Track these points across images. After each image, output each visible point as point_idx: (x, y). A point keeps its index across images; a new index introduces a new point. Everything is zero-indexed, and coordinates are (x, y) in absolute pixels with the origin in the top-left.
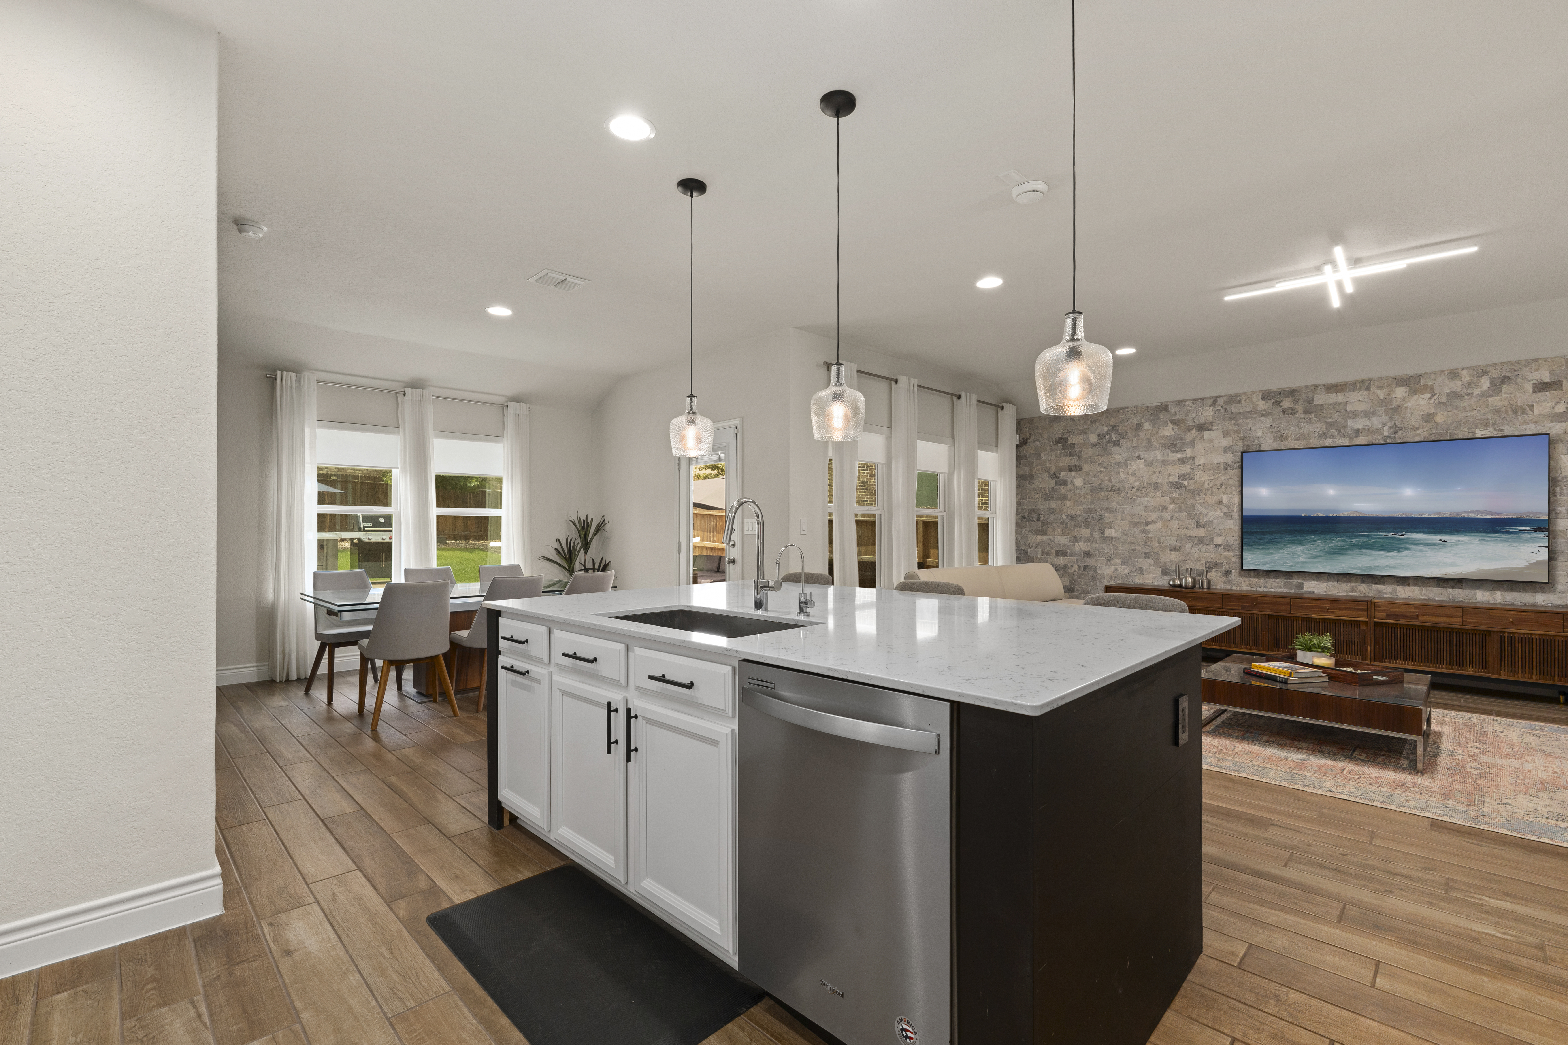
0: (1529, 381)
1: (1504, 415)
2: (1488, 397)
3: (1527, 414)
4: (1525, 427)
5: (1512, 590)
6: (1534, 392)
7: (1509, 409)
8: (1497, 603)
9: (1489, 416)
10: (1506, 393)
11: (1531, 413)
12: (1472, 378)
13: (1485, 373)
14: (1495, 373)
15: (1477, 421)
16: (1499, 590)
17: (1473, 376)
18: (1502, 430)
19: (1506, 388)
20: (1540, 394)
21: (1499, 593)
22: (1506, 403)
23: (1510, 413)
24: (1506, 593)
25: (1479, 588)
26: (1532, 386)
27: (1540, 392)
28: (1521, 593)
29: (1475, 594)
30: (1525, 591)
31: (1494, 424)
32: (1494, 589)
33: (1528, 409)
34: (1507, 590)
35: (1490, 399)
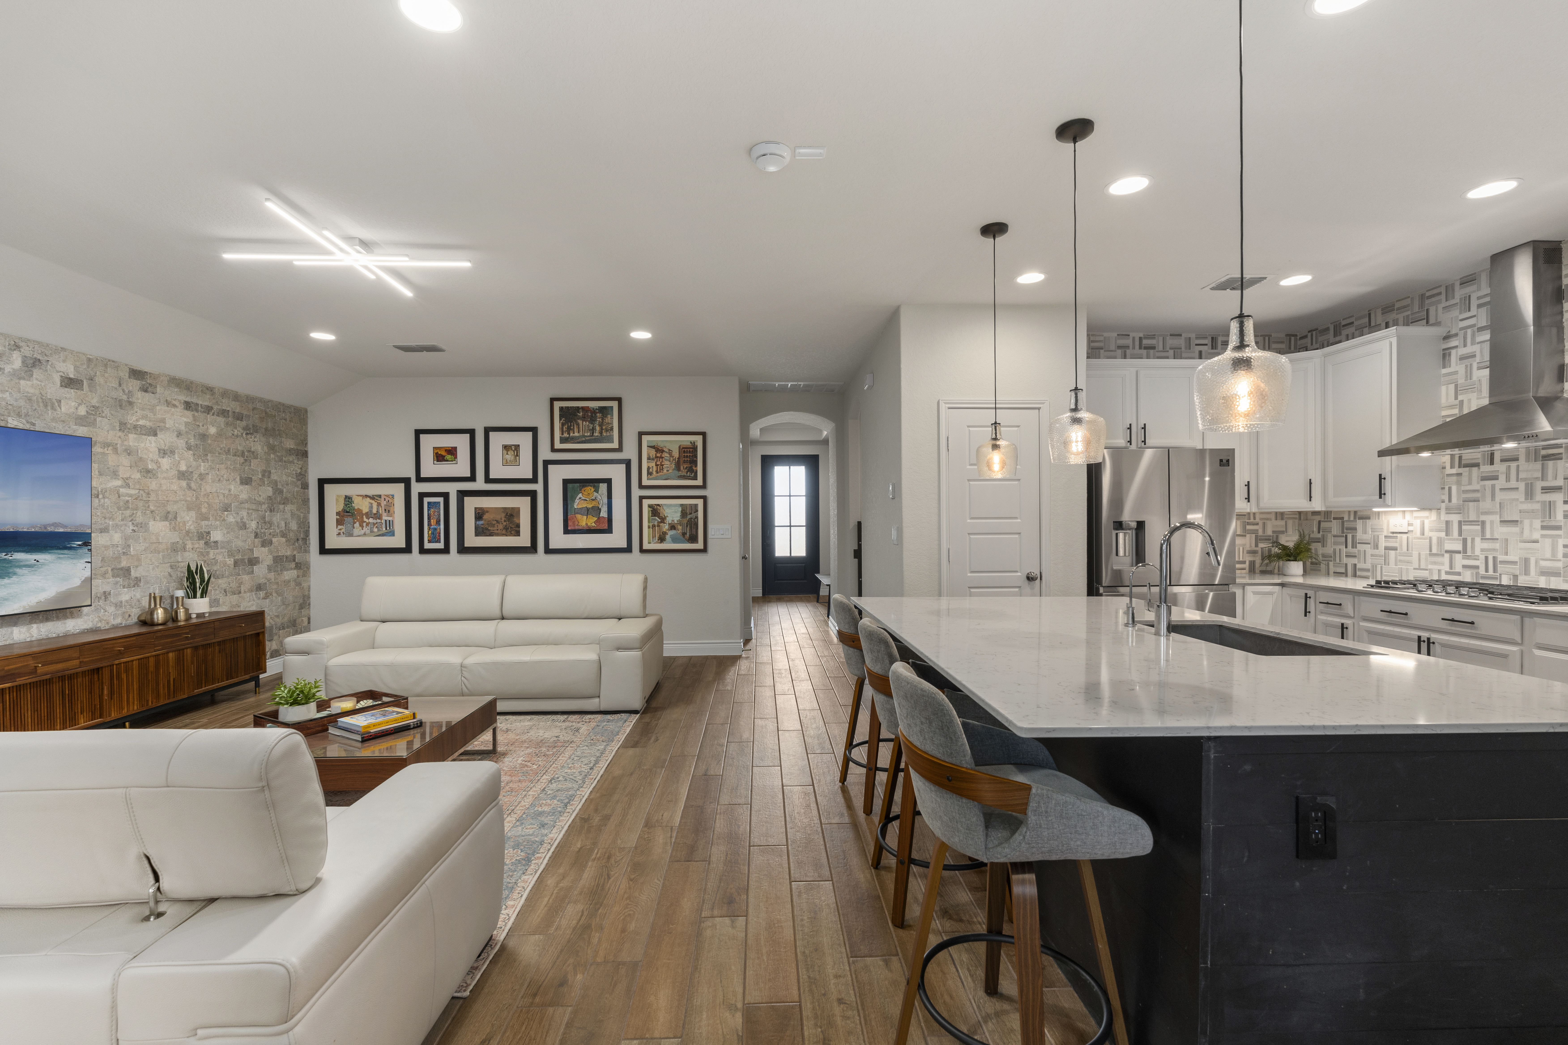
0: (58, 372)
1: (35, 406)
2: (20, 379)
3: (55, 410)
4: (54, 424)
5: (47, 620)
6: (61, 386)
7: (40, 400)
8: (33, 639)
9: (22, 403)
10: (37, 379)
11: (59, 410)
12: (3, 349)
13: (17, 347)
14: (27, 351)
15: (10, 407)
16: (35, 623)
17: (5, 347)
18: (34, 424)
19: (37, 373)
20: (66, 389)
21: (35, 626)
22: (37, 392)
23: (41, 404)
24: (41, 625)
25: (15, 624)
26: (60, 378)
27: (66, 387)
28: (55, 622)
29: (12, 633)
30: (58, 618)
31: (27, 415)
32: (31, 622)
33: (57, 404)
34: (42, 622)
35: (22, 382)
